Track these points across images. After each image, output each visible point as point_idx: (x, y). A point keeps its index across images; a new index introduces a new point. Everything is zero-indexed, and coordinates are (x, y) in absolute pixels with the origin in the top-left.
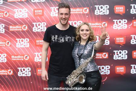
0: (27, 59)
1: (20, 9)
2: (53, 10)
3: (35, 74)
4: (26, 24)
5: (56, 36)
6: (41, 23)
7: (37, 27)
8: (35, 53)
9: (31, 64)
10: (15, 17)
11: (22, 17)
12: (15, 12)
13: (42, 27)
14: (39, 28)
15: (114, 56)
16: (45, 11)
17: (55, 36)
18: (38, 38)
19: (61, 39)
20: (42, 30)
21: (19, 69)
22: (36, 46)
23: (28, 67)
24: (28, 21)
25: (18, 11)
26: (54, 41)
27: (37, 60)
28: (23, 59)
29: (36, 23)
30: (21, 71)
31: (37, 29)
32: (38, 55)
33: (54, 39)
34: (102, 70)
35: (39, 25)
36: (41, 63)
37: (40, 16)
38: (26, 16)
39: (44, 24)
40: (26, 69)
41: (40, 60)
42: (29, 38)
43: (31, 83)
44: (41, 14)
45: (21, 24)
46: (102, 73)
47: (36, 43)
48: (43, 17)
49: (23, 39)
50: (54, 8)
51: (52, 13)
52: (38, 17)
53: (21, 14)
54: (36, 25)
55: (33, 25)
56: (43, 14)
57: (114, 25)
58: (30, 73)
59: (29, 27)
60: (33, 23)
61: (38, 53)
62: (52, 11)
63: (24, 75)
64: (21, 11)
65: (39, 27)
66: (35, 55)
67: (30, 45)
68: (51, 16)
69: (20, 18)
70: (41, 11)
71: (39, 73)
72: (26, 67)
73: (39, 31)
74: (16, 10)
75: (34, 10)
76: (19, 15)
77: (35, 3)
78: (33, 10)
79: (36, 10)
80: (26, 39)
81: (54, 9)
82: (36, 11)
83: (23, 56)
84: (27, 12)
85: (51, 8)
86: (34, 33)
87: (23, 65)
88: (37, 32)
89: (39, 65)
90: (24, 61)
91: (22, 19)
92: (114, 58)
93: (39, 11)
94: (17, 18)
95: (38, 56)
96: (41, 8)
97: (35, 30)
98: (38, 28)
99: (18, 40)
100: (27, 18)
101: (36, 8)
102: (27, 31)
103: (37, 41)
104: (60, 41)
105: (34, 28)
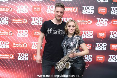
0: (25, 47)
1: (22, 6)
2: (48, 8)
3: (32, 59)
4: (26, 18)
5: (51, 29)
7: (35, 21)
8: (32, 42)
9: (29, 51)
10: (18, 12)
11: (23, 13)
12: (18, 9)
13: (39, 21)
15: (96, 47)
16: (42, 9)
17: (50, 29)
19: (55, 31)
20: (39, 23)
21: (19, 54)
23: (26, 53)
24: (28, 16)
25: (20, 7)
26: (49, 32)
27: (33, 47)
28: (22, 47)
29: (34, 18)
30: (21, 56)
31: (35, 23)
33: (49, 31)
34: (86, 58)
35: (36, 20)
36: (36, 50)
38: (26, 11)
39: (41, 19)
40: (25, 55)
41: (36, 48)
42: (28, 30)
43: (28, 65)
45: (22, 18)
46: (85, 61)
47: (33, 34)
48: (40, 13)
49: (23, 30)
50: (50, 6)
51: (47, 10)
52: (36, 13)
53: (22, 10)
56: (40, 11)
57: (97, 23)
58: (27, 58)
60: (32, 18)
61: (35, 42)
63: (22, 59)
64: (22, 8)
65: (36, 21)
66: (32, 43)
67: (28, 35)
68: (47, 13)
69: (21, 13)
70: (39, 8)
71: (35, 58)
72: (25, 53)
73: (36, 24)
74: (18, 6)
75: (33, 7)
76: (21, 11)
77: (34, 2)
78: (32, 7)
79: (35, 7)
80: (25, 30)
82: (34, 8)
83: (23, 44)
84: (28, 9)
85: (47, 6)
86: (32, 26)
87: (23, 51)
88: (35, 25)
89: (35, 51)
90: (23, 48)
91: (23, 14)
92: (96, 49)
93: (37, 8)
94: (19, 13)
95: (35, 45)
96: (39, 6)
97: (33, 23)
99: (19, 30)
100: (27, 14)
101: (35, 6)
102: (27, 24)
103: (34, 33)
104: (54, 33)
105: (32, 22)
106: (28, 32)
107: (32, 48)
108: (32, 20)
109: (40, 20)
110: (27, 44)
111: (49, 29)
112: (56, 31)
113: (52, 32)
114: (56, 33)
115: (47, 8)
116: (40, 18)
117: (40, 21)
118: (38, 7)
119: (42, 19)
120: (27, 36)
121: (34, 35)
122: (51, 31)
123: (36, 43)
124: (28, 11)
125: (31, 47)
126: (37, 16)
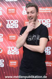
3: (8, 65)
7: (10, 24)
8: (8, 47)
9: (4, 56)
13: (14, 24)
14: (12, 25)
16: (18, 10)
18: (11, 34)
20: (14, 26)
22: (9, 40)
23: (2, 59)
24: (2, 18)
29: (9, 20)
31: (10, 26)
32: (10, 48)
35: (12, 22)
37: (13, 14)
39: (16, 21)
42: (3, 34)
43: (4, 73)
44: (13, 12)
48: (15, 15)
51: (23, 11)
52: (11, 15)
54: (9, 22)
55: (7, 22)
58: (3, 64)
59: (3, 24)
60: (7, 21)
61: (10, 47)
68: (22, 14)
70: (14, 10)
71: (11, 65)
73: (12, 27)
75: (8, 9)
77: (8, 2)
78: (6, 9)
79: (10, 8)
82: (9, 10)
86: (7, 29)
88: (10, 28)
89: (11, 57)
93: (12, 10)
95: (11, 50)
96: (14, 7)
97: (8, 26)
100: (1, 16)
101: (9, 7)
102: (2, 27)
103: (10, 37)
106: (3, 36)
107: (8, 54)
110: (2, 49)
115: (22, 9)
118: (13, 8)
119: (18, 22)
120: (2, 40)
121: (10, 39)
123: (12, 48)
124: (2, 13)
125: (7, 52)
126: (12, 19)
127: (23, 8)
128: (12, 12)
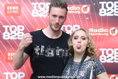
2: (35, 7)
5: (43, 47)
6: (17, 26)
7: (10, 32)
8: (4, 73)
13: (17, 32)
14: (13, 34)
16: (24, 8)
17: (40, 47)
18: (11, 49)
19: (50, 51)
20: (17, 37)
26: (38, 54)
29: (9, 26)
32: (9, 75)
33: (39, 51)
39: (21, 28)
48: (19, 17)
50: (37, 3)
52: (12, 17)
54: (8, 29)
55: (4, 29)
56: (20, 13)
60: (4, 26)
62: (33, 9)
65: (12, 32)
66: (5, 75)
78: (4, 6)
79: (9, 5)
81: (37, 5)
82: (8, 8)
85: (32, 4)
86: (5, 42)
88: (9, 40)
93: (14, 8)
96: (17, 3)
97: (6, 36)
98: (11, 34)
101: (9, 3)
103: (9, 54)
104: (48, 55)
105: (4, 34)
108: (3, 30)
109: (19, 30)
111: (38, 47)
112: (52, 51)
113: (44, 52)
114: (52, 54)
116: (19, 26)
117: (19, 33)
118: (15, 5)
122: (42, 50)
123: (11, 75)
126: (13, 24)
127: (33, 5)
128: (13, 11)
